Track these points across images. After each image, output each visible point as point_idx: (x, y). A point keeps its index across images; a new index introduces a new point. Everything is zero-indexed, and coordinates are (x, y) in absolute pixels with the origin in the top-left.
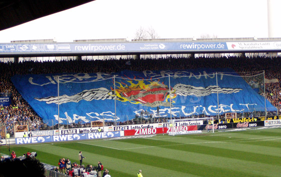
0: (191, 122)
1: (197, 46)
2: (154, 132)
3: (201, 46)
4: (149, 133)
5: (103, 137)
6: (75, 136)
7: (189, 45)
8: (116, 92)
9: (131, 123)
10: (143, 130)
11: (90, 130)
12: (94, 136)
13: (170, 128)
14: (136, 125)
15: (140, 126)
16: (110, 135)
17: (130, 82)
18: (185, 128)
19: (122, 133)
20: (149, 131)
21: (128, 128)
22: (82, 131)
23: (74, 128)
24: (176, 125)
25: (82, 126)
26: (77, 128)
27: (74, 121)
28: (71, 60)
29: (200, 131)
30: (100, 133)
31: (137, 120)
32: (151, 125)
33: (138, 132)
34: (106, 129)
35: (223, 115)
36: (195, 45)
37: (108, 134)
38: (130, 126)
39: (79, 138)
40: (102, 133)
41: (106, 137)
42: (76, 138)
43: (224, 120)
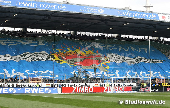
0: (126, 84)
1: (132, 14)
2: (91, 91)
3: (136, 15)
4: (86, 92)
5: (40, 92)
6: (10, 89)
7: (125, 13)
8: (55, 56)
9: (68, 81)
10: (80, 88)
11: (27, 86)
12: (31, 91)
13: (106, 88)
14: (74, 84)
15: (77, 84)
16: (48, 91)
17: (68, 49)
18: (121, 88)
19: (59, 90)
20: (86, 90)
21: (65, 86)
22: (19, 86)
23: (11, 82)
24: (112, 86)
25: (20, 81)
26: (14, 82)
27: (12, 76)
28: (17, 31)
29: (136, 92)
30: (37, 88)
31: (74, 79)
32: (88, 84)
33: (76, 90)
34: (44, 85)
35: (153, 80)
36: (131, 13)
37: (46, 89)
38: (67, 84)
39: (15, 92)
40: (40, 88)
41: (43, 92)
42: (12, 91)
43: (156, 84)
